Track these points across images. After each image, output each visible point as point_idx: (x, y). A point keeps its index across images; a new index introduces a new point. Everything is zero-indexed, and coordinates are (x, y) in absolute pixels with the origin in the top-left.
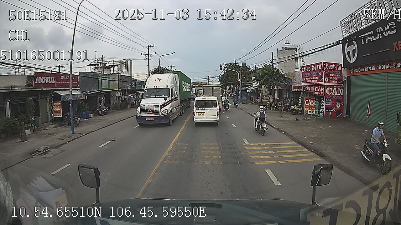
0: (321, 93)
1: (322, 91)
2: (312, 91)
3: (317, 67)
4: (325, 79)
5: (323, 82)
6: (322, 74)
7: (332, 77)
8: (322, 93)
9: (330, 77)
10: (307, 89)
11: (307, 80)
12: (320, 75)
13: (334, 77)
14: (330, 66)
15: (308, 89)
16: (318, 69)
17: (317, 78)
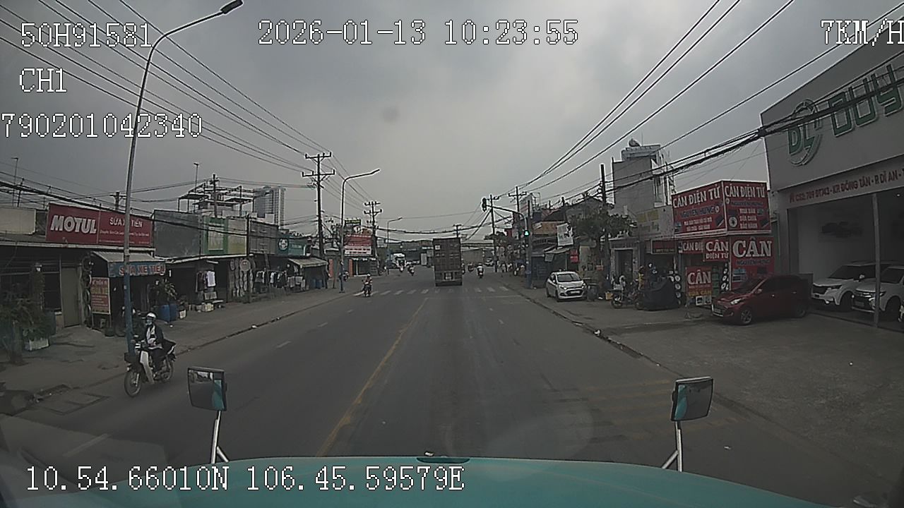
0: (720, 256)
1: (723, 250)
2: (698, 250)
3: (708, 194)
4: (730, 222)
5: (725, 228)
6: (721, 208)
7: (745, 214)
8: (722, 254)
9: (742, 215)
10: (687, 247)
11: (687, 226)
12: (717, 211)
13: (751, 215)
14: (739, 188)
15: (690, 247)
16: (712, 198)
17: (710, 219)
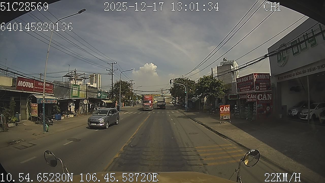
4: (256, 88)
5: (254, 90)
6: (253, 83)
8: (254, 99)
9: (260, 85)
11: (241, 89)
13: (264, 85)
14: (260, 76)
15: (243, 97)
16: (250, 79)
17: (249, 87)
